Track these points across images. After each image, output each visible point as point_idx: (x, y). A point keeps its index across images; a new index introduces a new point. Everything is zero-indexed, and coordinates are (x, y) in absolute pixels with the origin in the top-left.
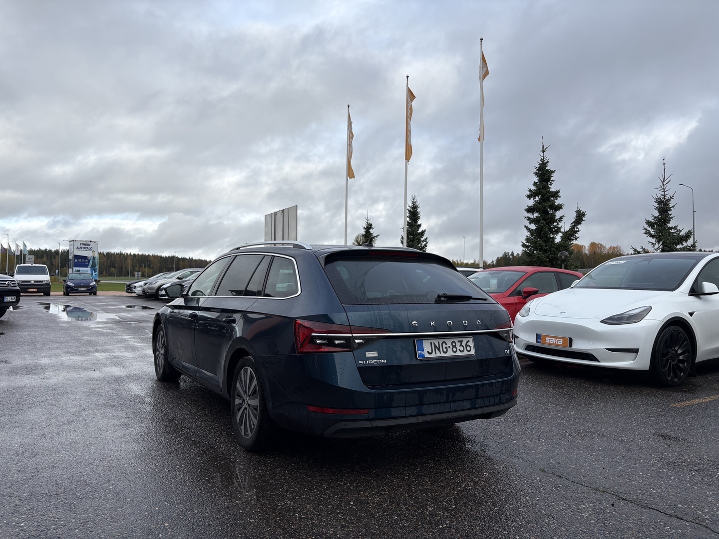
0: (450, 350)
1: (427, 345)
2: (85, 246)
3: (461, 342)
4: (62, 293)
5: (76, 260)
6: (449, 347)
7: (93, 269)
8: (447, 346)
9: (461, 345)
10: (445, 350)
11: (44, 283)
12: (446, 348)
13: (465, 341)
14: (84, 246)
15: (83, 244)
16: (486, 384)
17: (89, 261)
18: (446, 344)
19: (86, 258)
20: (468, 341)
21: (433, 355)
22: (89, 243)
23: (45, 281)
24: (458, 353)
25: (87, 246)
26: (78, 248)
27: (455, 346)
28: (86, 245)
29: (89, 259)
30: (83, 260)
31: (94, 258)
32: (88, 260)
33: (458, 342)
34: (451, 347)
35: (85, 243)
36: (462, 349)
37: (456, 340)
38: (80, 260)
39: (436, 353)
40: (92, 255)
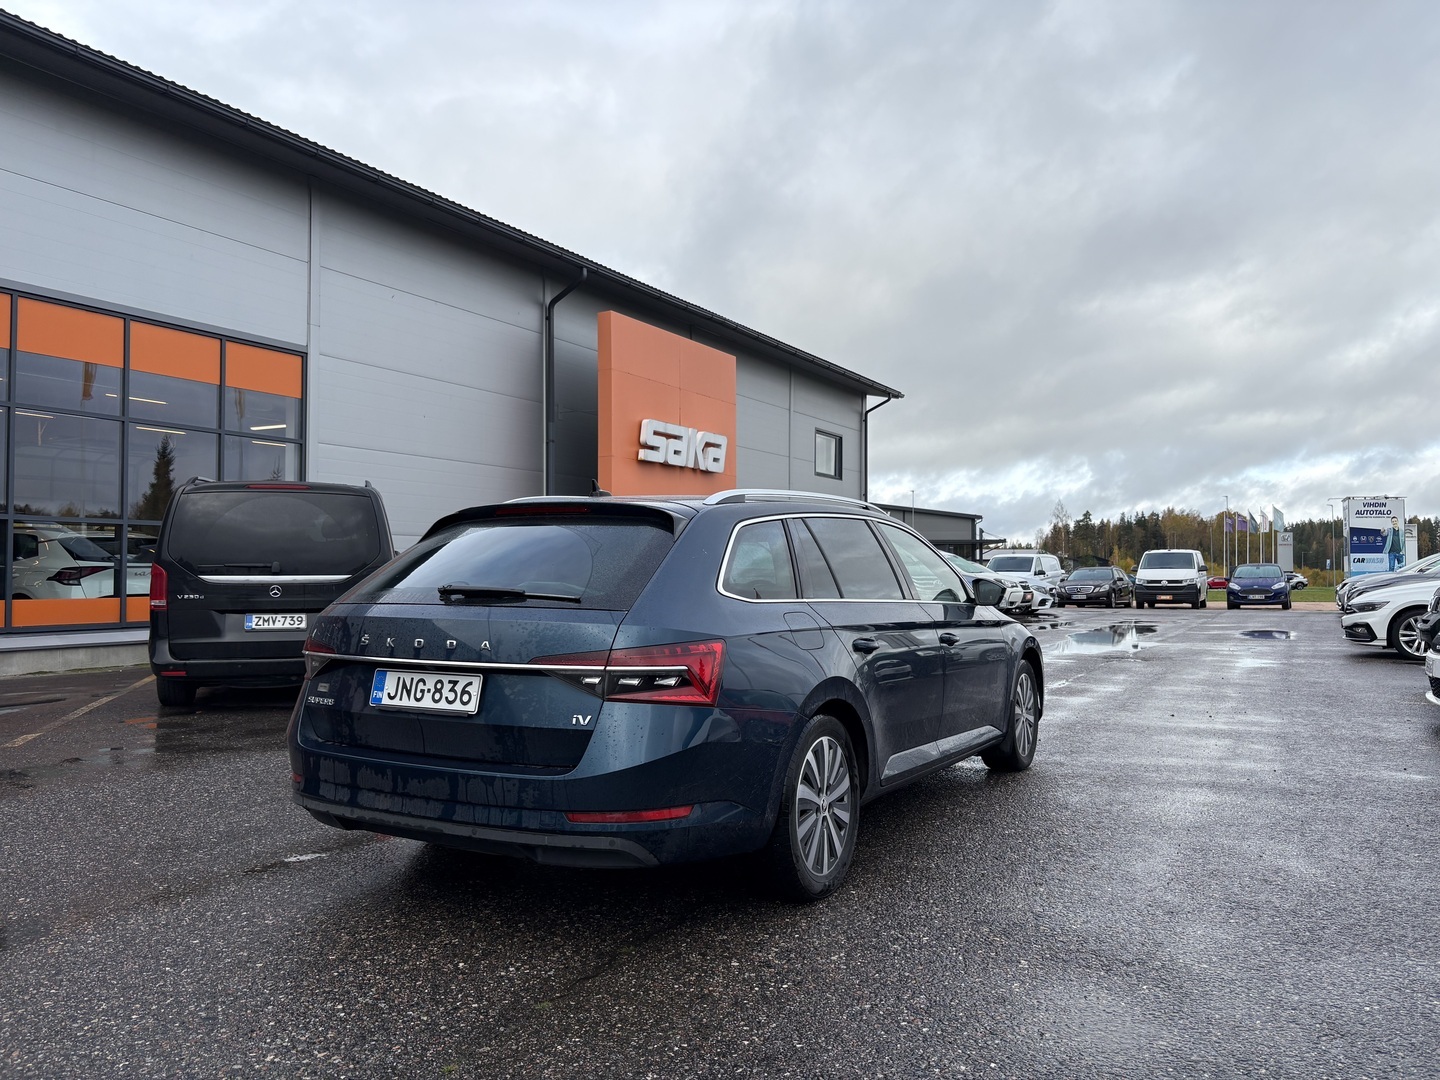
0: (428, 697)
1: (391, 681)
2: (1374, 509)
3: (455, 683)
4: (1225, 604)
5: (1355, 538)
6: (429, 691)
7: (1395, 557)
8: (426, 688)
9: (452, 690)
10: (419, 695)
11: (1184, 584)
12: (422, 691)
13: (463, 681)
14: (1371, 508)
15: (1370, 505)
16: (475, 776)
17: (1384, 539)
18: (425, 684)
19: (1376, 532)
20: (470, 684)
21: (396, 702)
22: (1384, 501)
23: (1186, 581)
24: (443, 705)
25: (1378, 509)
26: (1358, 512)
27: (439, 691)
28: (1376, 506)
29: (1385, 534)
30: (1371, 538)
31: (1396, 532)
32: (1382, 537)
33: (450, 682)
34: (433, 690)
35: (1375, 501)
36: (451, 696)
37: (445, 679)
38: (1363, 538)
39: (401, 699)
40: (1391, 526)
